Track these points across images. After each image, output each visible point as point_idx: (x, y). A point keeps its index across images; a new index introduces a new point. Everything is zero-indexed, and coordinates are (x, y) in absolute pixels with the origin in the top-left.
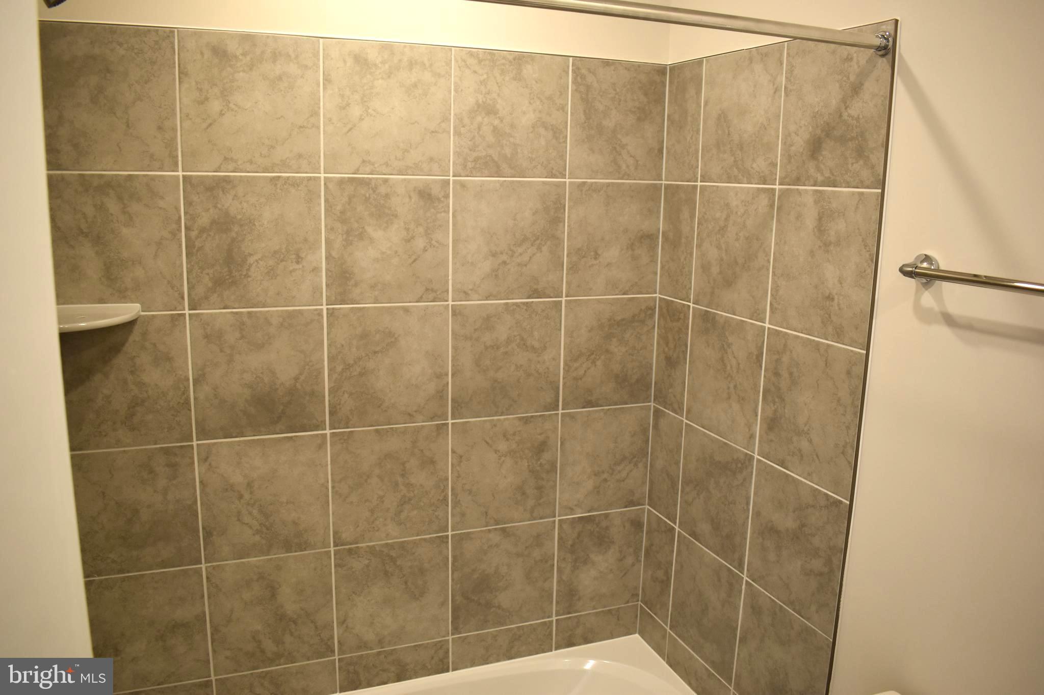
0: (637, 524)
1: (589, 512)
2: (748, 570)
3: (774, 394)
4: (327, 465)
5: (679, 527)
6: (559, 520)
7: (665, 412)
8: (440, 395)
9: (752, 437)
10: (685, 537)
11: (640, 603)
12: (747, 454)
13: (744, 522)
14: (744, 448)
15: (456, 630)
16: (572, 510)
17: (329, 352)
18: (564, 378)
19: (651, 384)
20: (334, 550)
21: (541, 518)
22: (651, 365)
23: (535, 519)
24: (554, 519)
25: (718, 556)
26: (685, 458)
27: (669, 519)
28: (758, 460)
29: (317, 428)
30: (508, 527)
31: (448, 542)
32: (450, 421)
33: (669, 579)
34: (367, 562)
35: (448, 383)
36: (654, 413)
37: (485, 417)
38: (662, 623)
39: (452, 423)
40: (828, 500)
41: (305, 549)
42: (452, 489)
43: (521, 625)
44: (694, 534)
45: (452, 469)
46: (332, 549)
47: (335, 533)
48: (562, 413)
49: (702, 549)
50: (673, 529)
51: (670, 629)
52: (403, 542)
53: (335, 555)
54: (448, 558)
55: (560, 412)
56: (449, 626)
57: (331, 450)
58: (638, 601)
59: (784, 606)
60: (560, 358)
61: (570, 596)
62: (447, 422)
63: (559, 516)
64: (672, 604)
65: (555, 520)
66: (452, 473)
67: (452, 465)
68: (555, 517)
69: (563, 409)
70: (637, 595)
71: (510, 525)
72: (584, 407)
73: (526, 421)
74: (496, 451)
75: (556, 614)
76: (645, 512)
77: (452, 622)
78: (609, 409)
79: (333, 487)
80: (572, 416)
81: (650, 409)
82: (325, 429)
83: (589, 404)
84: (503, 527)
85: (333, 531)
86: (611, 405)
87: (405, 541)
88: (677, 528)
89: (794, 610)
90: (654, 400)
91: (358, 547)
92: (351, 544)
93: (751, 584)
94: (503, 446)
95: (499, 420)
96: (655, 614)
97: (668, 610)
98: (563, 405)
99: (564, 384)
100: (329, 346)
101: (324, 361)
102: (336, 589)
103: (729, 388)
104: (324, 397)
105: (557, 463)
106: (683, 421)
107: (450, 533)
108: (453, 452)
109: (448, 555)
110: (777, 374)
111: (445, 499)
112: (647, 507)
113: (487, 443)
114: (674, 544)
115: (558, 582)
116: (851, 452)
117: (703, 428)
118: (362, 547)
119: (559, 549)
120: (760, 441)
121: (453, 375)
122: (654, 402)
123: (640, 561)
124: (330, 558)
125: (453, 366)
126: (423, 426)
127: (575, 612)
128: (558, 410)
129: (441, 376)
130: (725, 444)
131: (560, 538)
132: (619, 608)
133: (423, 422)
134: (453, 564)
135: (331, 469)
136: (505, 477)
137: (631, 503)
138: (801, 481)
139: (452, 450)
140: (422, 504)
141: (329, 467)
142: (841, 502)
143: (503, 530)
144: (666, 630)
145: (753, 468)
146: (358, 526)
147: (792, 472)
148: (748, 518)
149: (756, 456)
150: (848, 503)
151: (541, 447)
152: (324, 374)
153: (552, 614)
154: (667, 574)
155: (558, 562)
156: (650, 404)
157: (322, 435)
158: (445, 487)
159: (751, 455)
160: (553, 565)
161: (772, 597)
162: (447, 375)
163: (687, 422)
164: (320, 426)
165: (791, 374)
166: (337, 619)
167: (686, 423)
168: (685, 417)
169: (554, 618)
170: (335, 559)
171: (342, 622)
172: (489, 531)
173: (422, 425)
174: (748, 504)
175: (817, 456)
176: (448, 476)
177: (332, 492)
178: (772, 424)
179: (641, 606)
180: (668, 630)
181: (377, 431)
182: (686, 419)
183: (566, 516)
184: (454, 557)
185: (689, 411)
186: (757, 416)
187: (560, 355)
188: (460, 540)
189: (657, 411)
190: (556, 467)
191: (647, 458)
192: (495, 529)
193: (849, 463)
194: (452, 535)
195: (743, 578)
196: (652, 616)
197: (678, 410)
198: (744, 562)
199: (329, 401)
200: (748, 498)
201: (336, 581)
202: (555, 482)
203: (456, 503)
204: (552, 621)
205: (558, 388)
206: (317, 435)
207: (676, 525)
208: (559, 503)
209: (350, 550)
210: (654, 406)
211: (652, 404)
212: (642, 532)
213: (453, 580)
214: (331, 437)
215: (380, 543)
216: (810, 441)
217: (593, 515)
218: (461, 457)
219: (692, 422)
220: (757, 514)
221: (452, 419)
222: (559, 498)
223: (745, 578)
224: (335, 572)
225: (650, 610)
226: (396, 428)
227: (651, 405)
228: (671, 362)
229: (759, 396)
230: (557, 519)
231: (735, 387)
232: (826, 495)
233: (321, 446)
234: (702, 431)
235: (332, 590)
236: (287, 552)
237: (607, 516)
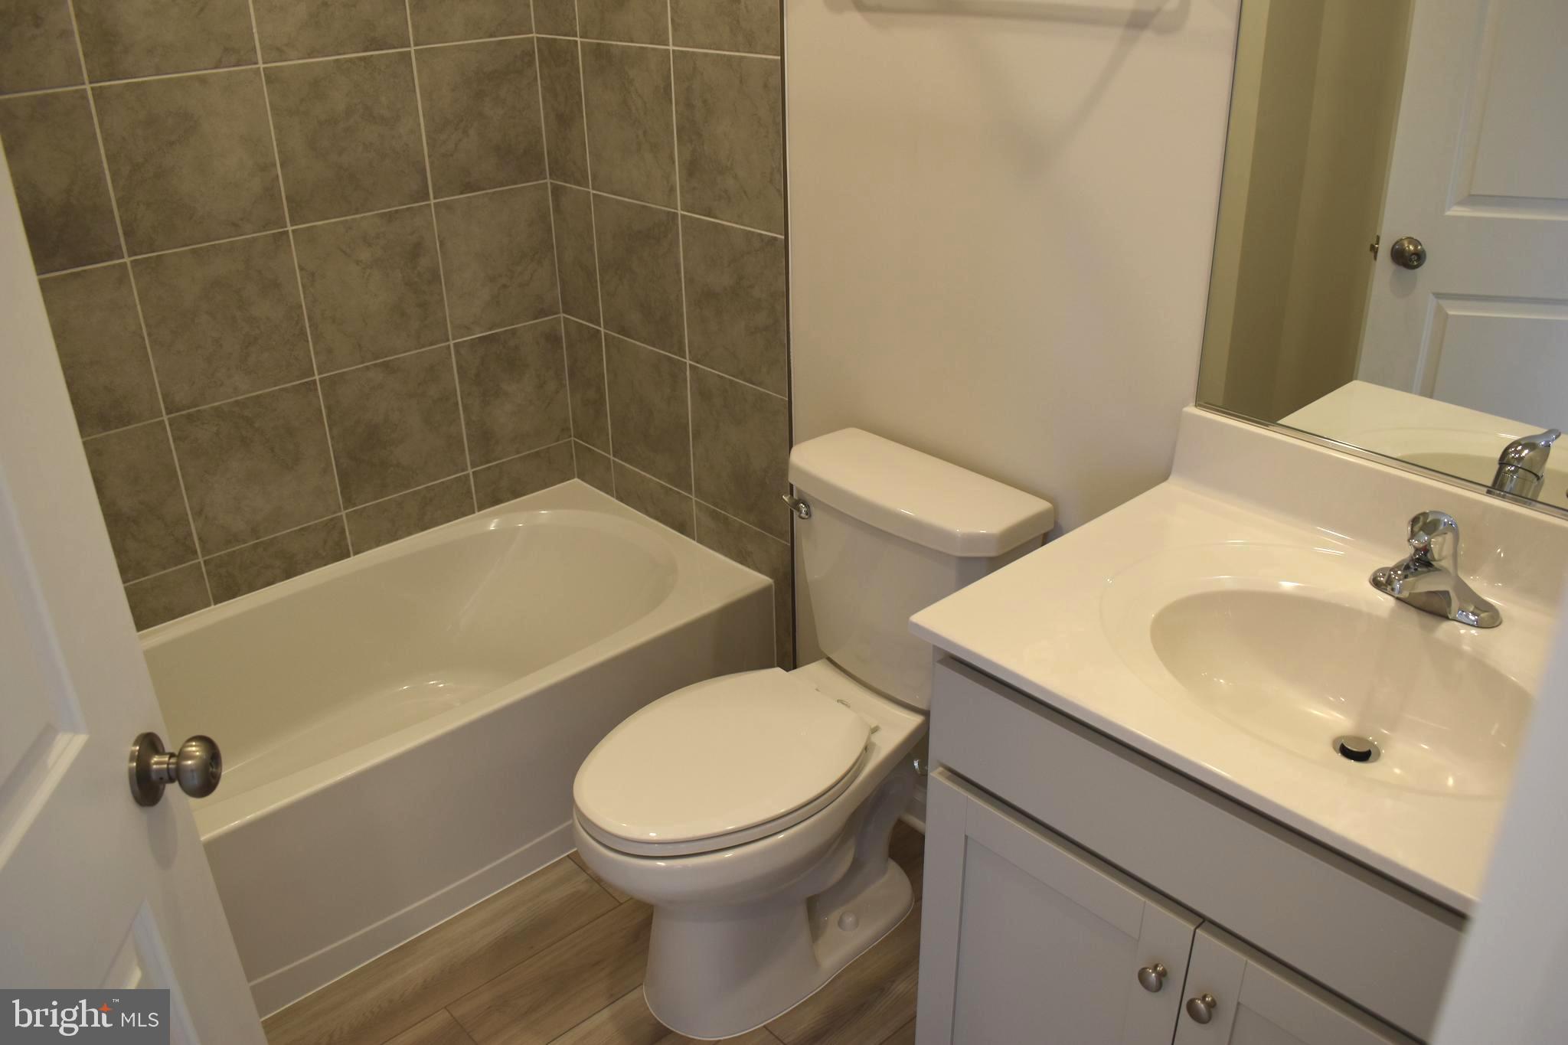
0: (553, 339)
1: (490, 329)
2: (690, 352)
3: (690, 131)
4: (136, 306)
5: (605, 328)
6: (455, 344)
7: (565, 187)
8: (270, 193)
9: (672, 189)
10: (614, 337)
11: (572, 438)
12: (669, 212)
13: (677, 296)
14: (666, 206)
15: (349, 502)
16: (468, 330)
17: (107, 151)
18: (429, 156)
19: (543, 154)
20: (169, 419)
21: (431, 344)
22: (540, 128)
23: (423, 346)
24: (448, 343)
25: (654, 347)
26: (599, 240)
27: (592, 322)
28: (683, 216)
29: (110, 256)
30: (390, 361)
31: (316, 390)
32: (290, 228)
33: (603, 396)
34: (215, 429)
35: (277, 176)
36: (552, 192)
37: (335, 217)
38: (603, 453)
39: (293, 231)
40: (762, 241)
41: (129, 423)
42: (310, 319)
43: (430, 484)
44: (623, 331)
45: (304, 293)
46: (165, 418)
47: (165, 396)
48: (435, 204)
49: (635, 345)
50: (598, 331)
51: (614, 456)
52: (258, 396)
53: (170, 425)
54: (321, 411)
55: (432, 201)
56: (338, 499)
57: (137, 284)
58: (570, 436)
59: (734, 379)
60: (420, 129)
61: (485, 440)
62: (286, 229)
63: (453, 339)
64: (612, 424)
65: (449, 346)
66: (305, 298)
67: (304, 286)
68: (448, 340)
69: (435, 198)
70: (568, 429)
71: (393, 358)
72: (462, 193)
73: (390, 217)
74: (358, 262)
75: (471, 465)
76: (560, 322)
77: (341, 493)
78: (494, 193)
79: (149, 335)
80: (448, 206)
81: (547, 188)
82: (123, 257)
83: (468, 187)
84: (385, 361)
85: (162, 394)
86: (497, 187)
87: (261, 395)
88: (602, 330)
89: (744, 380)
90: (550, 174)
91: (199, 411)
92: (189, 408)
93: (696, 366)
94: (365, 255)
95: (354, 220)
96: (593, 446)
97: (608, 435)
98: (434, 193)
99: (432, 163)
100: (105, 140)
101: (102, 162)
102: (181, 469)
103: (637, 136)
104: (112, 212)
105: (439, 270)
106: (589, 192)
107: (317, 377)
108: (301, 269)
109: (320, 406)
110: (689, 106)
111: (303, 333)
112: (562, 315)
113: (344, 252)
114: (602, 351)
115: (467, 424)
116: (779, 178)
117: (615, 194)
118: (205, 411)
119: (460, 382)
120: (681, 192)
121: (281, 165)
122: (551, 178)
123: (565, 386)
124: (165, 428)
125: (280, 152)
126: (255, 239)
127: (495, 460)
128: (429, 199)
129: (266, 167)
130: (644, 207)
131: (459, 367)
132: (548, 448)
133: (254, 233)
134: (328, 417)
135: (143, 311)
136: (375, 295)
137: (542, 313)
138: (733, 227)
139: (299, 266)
140: (274, 343)
141: (139, 307)
142: (775, 239)
143: (386, 365)
144: (609, 459)
145: (678, 227)
146: (194, 383)
147: (722, 220)
148: (681, 290)
149: (680, 212)
150: (783, 237)
151: (416, 251)
152: (105, 180)
153: (467, 466)
154: (600, 391)
155: (462, 399)
156: (545, 181)
157: (120, 265)
158: (298, 316)
159: (674, 213)
160: (457, 404)
161: (720, 374)
162: (274, 165)
163: (594, 192)
164: (114, 253)
165: (705, 102)
166: (191, 509)
167: (594, 194)
168: (591, 187)
169: (470, 471)
170: (172, 430)
171: (199, 513)
172: (367, 368)
173: (253, 238)
174: (679, 272)
175: (745, 192)
176: (301, 302)
177: (150, 341)
178: (692, 168)
179: (575, 442)
180: (611, 457)
181: (194, 251)
182: (593, 189)
183: (462, 337)
184: (329, 408)
185: (594, 178)
186: (674, 162)
187: (419, 125)
188: (331, 384)
189: (556, 189)
190: (439, 276)
191: (553, 252)
192: (375, 365)
193: (779, 191)
194: (321, 380)
195: (686, 363)
196: (590, 449)
197: (582, 181)
198: (685, 343)
199: (121, 217)
200: (677, 265)
201: (179, 460)
202: (441, 294)
203: (317, 338)
204: (468, 475)
205: (424, 169)
206: (114, 266)
207: (600, 327)
208: (451, 322)
209: (189, 417)
210: (551, 183)
211: (548, 181)
212: (562, 348)
213: (332, 438)
214: (133, 267)
215: (229, 400)
216: (736, 177)
217: (496, 333)
218: (313, 274)
219: (600, 191)
220: (690, 281)
221: (292, 225)
222: (450, 316)
223: (688, 362)
224: (176, 449)
225: (587, 442)
226: (219, 244)
227: (546, 183)
228: (564, 120)
229: (673, 138)
230: (452, 343)
231: (645, 133)
232: (761, 235)
233: (122, 280)
234: (613, 199)
235: (176, 472)
236: (105, 430)
237: (514, 332)
